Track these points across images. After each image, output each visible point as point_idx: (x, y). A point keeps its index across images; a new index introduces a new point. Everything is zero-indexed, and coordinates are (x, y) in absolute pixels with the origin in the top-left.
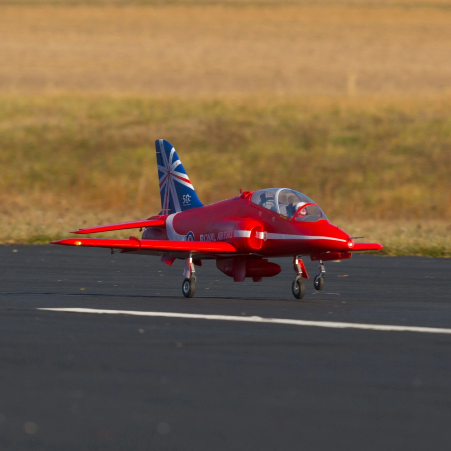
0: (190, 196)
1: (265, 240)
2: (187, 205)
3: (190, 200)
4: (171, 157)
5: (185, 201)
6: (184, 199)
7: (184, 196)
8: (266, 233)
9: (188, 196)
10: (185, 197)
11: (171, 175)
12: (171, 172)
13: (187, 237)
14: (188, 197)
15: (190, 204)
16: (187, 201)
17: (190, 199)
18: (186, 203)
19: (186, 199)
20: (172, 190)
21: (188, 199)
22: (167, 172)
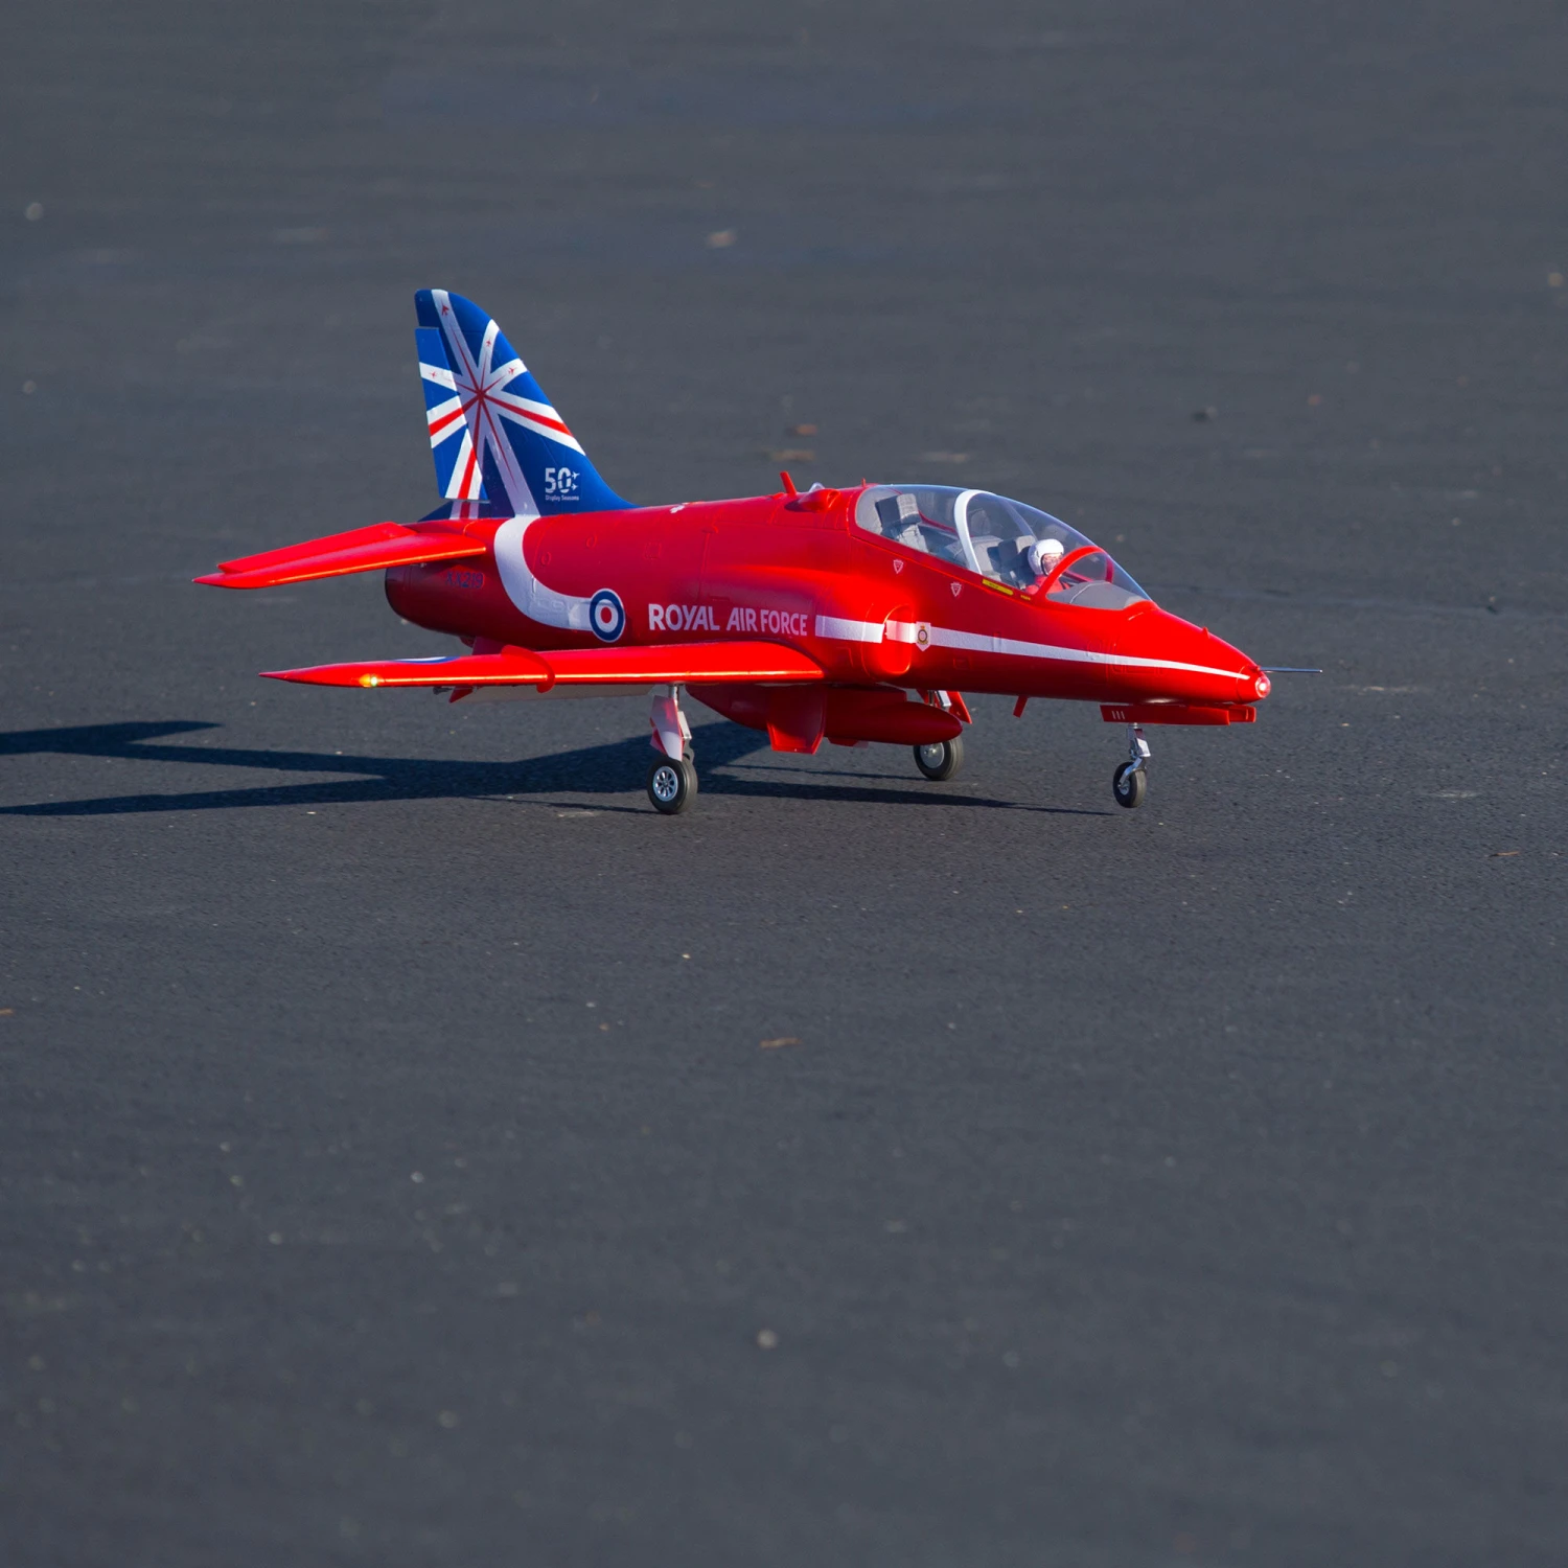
0: (575, 475)
1: (923, 648)
2: (565, 498)
3: (574, 487)
4: (487, 350)
5: (554, 487)
6: (548, 479)
7: (549, 471)
8: (928, 626)
9: (568, 473)
10: (554, 476)
11: (487, 401)
12: (488, 393)
13: (594, 605)
14: (565, 477)
15: (576, 498)
16: (565, 487)
17: (573, 481)
18: (557, 492)
19: (557, 481)
20: (495, 448)
21: (569, 481)
22: (472, 390)
